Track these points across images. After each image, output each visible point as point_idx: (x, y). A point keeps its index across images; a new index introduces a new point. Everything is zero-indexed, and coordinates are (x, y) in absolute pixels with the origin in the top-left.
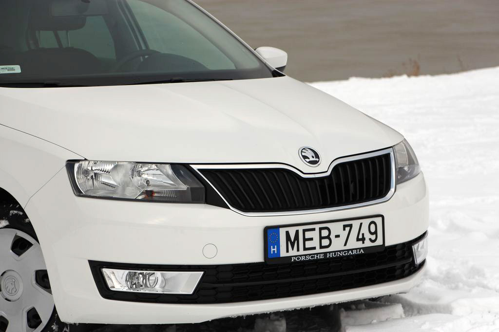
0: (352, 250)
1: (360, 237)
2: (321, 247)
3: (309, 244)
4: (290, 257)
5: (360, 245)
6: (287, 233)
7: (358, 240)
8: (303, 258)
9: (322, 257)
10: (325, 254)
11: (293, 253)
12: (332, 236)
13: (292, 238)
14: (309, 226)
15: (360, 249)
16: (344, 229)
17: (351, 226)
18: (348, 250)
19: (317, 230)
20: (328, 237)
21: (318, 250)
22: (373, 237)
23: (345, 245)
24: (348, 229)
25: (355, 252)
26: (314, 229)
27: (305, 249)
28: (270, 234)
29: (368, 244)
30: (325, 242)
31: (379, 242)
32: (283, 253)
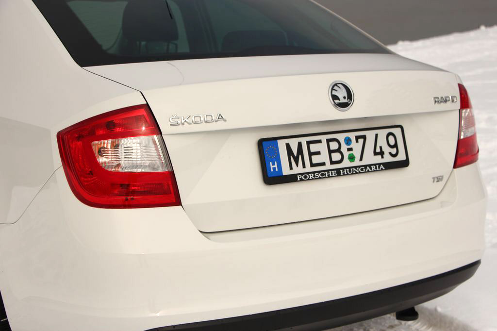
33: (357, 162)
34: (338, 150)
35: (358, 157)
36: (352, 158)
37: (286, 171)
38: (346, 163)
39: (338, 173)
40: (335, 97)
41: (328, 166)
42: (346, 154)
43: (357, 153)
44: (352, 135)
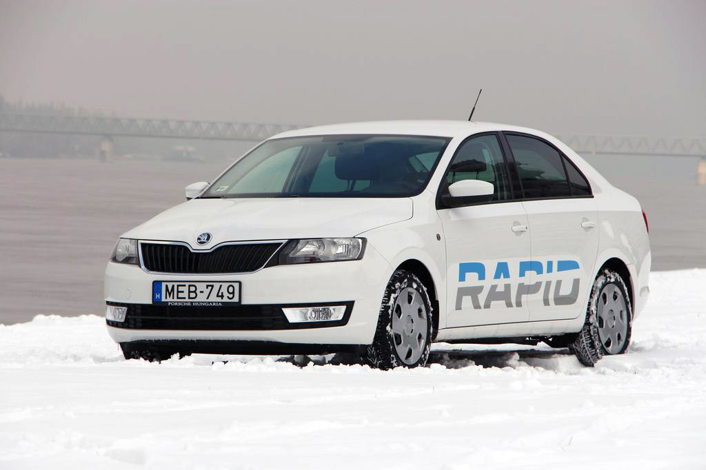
0: (212, 303)
1: (220, 294)
2: (189, 298)
3: (181, 295)
4: (167, 302)
5: (219, 300)
6: (167, 286)
7: (218, 296)
8: (176, 304)
9: (189, 304)
10: (192, 303)
11: (170, 299)
12: (198, 292)
13: (170, 289)
14: (181, 283)
15: (219, 303)
16: (207, 288)
17: (212, 286)
18: (209, 303)
19: (187, 286)
20: (195, 292)
21: (187, 300)
22: (231, 296)
23: (208, 298)
24: (210, 288)
25: (214, 304)
26: (185, 286)
27: (178, 298)
28: (156, 285)
29: (225, 300)
30: (193, 295)
31: (236, 299)
32: (164, 299)
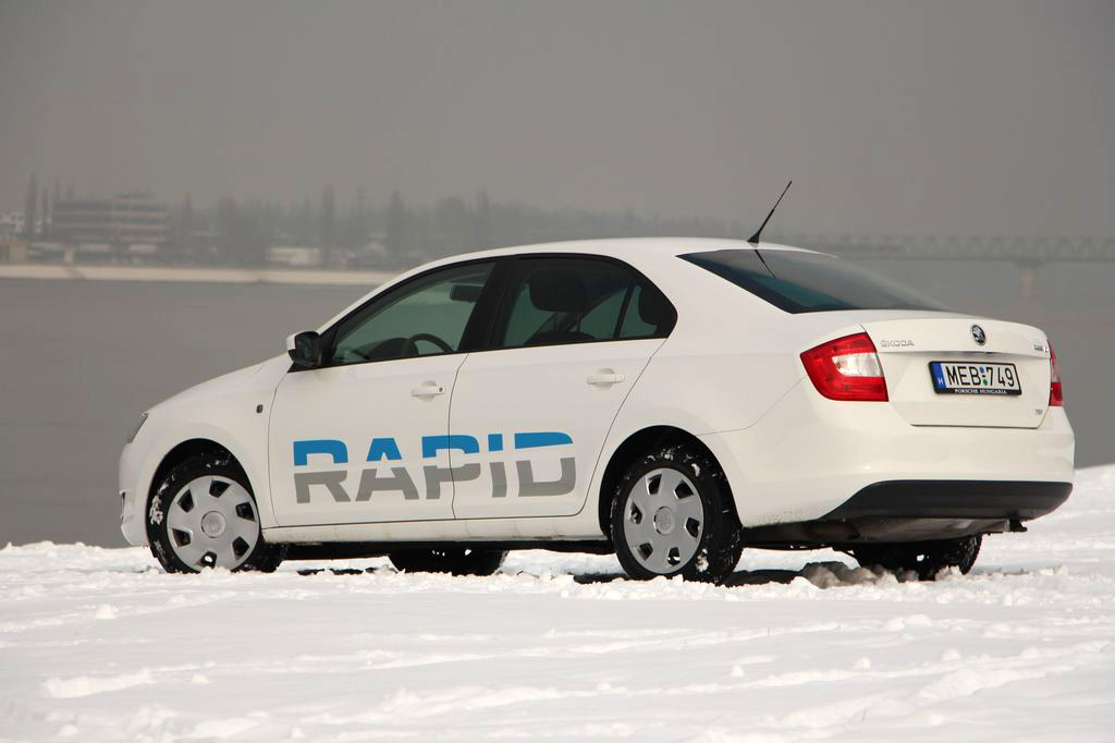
33: (989, 386)
34: (977, 376)
35: (989, 382)
36: (985, 382)
37: (948, 386)
38: (982, 386)
39: (979, 392)
40: (975, 336)
41: (972, 386)
42: (982, 379)
43: (988, 379)
44: (984, 366)
